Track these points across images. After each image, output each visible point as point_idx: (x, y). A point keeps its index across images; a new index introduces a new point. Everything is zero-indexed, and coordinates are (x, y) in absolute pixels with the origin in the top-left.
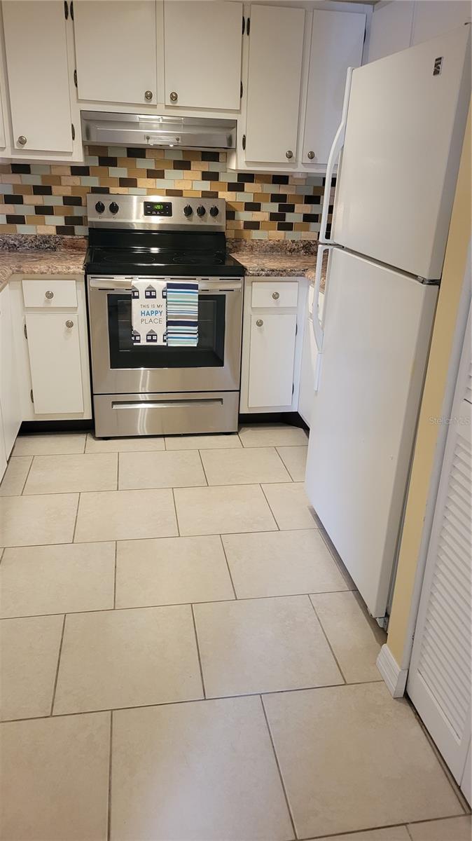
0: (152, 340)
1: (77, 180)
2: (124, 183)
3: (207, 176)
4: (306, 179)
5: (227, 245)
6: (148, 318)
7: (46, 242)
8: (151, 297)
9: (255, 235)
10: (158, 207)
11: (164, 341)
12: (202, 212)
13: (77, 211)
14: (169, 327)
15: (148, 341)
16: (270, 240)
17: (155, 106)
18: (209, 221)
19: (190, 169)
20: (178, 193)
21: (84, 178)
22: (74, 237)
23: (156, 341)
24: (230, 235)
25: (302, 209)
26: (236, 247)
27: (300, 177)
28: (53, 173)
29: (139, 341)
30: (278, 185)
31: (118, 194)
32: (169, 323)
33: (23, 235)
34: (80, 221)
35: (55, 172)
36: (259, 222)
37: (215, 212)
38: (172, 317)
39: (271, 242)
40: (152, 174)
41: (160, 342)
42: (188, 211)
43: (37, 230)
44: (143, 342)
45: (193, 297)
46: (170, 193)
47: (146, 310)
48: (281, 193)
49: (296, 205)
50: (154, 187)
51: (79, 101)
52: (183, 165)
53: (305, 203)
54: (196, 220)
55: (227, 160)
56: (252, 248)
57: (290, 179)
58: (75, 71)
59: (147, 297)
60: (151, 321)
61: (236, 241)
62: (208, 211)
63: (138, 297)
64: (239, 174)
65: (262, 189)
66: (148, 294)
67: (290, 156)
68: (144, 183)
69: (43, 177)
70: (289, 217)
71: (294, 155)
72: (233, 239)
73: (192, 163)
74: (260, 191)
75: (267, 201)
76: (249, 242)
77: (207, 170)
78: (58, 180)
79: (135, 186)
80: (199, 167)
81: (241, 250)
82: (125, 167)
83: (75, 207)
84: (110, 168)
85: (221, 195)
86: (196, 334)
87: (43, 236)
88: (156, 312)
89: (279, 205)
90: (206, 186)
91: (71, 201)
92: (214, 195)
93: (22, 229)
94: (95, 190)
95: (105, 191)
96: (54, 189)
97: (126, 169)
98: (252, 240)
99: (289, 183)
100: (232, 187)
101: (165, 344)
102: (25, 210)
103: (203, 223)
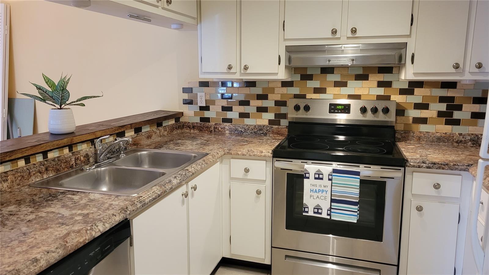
0: (318, 213)
1: (285, 90)
2: (317, 91)
3: (381, 84)
4: (474, 84)
5: (396, 136)
6: (315, 195)
7: (261, 130)
8: (319, 178)
9: (423, 128)
10: (340, 107)
11: (328, 215)
12: (375, 110)
13: (283, 110)
14: (333, 204)
15: (314, 213)
16: (436, 133)
17: (339, 38)
18: (381, 117)
19: (368, 80)
20: (357, 97)
21: (289, 88)
22: (280, 127)
23: (321, 214)
24: (400, 127)
25: (469, 108)
26: (404, 137)
27: (468, 83)
28: (270, 86)
29: (307, 212)
30: (447, 89)
31: (311, 99)
32: (332, 201)
33: (247, 125)
34: (284, 116)
35: (271, 85)
36: (427, 118)
37: (386, 111)
38: (335, 196)
39: (438, 135)
40: (338, 84)
41: (324, 215)
42: (364, 110)
43: (256, 122)
44: (311, 213)
45: (355, 182)
46: (351, 97)
47: (315, 188)
48: (448, 95)
49: (464, 105)
50: (339, 93)
51: (285, 40)
52: (362, 77)
53: (473, 103)
54: (369, 116)
55: (399, 72)
56: (419, 138)
57: (458, 85)
58: (284, 22)
59: (316, 178)
60: (317, 197)
61: (405, 133)
62: (380, 109)
63: (308, 178)
64: (409, 82)
65: (431, 92)
66: (317, 176)
67: (457, 67)
68: (332, 91)
69: (264, 89)
70: (457, 115)
71: (461, 66)
72: (402, 131)
73: (370, 75)
74: (429, 94)
75: (435, 102)
76: (417, 134)
77: (382, 80)
78: (272, 90)
79: (325, 93)
80: (375, 78)
81: (408, 140)
82: (319, 80)
83: (282, 107)
84: (307, 81)
85: (393, 98)
86: (356, 212)
87: (259, 126)
88: (323, 191)
89: (447, 104)
90: (381, 91)
91: (280, 103)
92: (387, 98)
93: (247, 121)
94: (296, 96)
95: (303, 97)
96: (270, 96)
97: (319, 82)
98: (420, 132)
99: (457, 88)
100: (403, 92)
101: (329, 217)
102: (251, 109)
103: (376, 119)
